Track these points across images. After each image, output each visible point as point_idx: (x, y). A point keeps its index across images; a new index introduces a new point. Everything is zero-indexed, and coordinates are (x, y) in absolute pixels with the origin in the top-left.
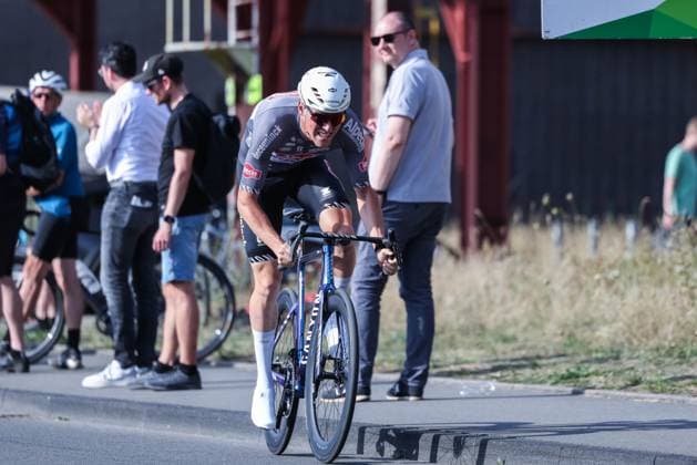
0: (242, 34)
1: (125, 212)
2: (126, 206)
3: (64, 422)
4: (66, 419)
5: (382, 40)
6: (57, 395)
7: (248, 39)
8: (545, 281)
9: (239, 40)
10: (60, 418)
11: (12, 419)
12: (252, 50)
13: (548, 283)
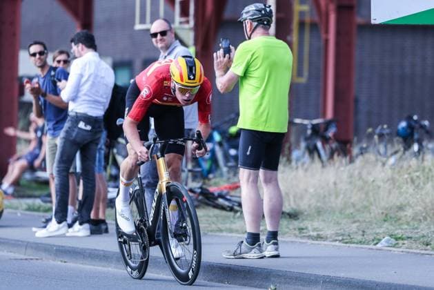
0: (183, 19)
1: (74, 131)
2: (75, 127)
3: (63, 263)
4: (65, 262)
5: (159, 35)
6: (59, 246)
7: (188, 22)
8: (372, 180)
9: (181, 23)
10: (61, 261)
11: (31, 261)
12: (190, 29)
13: (373, 181)
